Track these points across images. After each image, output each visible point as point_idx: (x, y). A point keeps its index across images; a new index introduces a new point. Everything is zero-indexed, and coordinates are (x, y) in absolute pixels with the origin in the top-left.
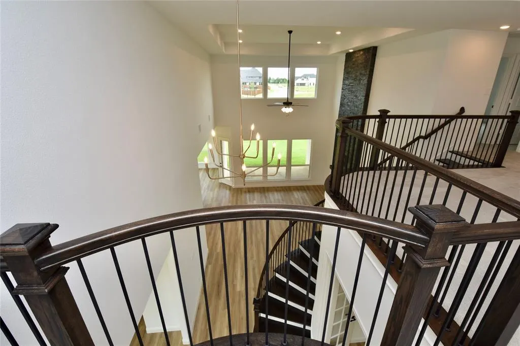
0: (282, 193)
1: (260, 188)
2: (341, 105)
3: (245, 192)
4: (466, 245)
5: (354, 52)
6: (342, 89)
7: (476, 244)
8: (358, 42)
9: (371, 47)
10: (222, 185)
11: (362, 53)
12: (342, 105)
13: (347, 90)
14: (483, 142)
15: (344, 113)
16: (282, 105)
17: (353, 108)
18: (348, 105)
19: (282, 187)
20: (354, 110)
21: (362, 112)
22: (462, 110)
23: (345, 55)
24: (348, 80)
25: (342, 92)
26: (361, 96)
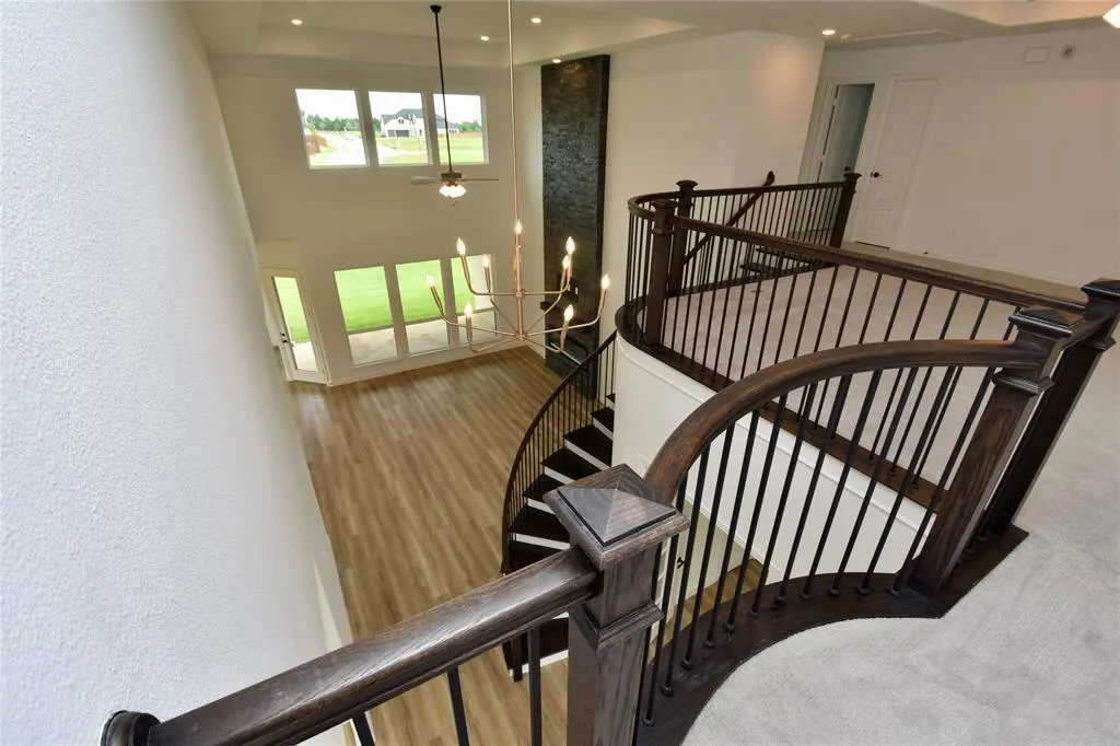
0: (451, 377)
1: (397, 375)
2: (545, 175)
3: (365, 391)
4: (854, 376)
5: (562, 65)
6: (544, 143)
7: (872, 373)
8: (574, 45)
9: (599, 56)
10: (298, 387)
11: (578, 67)
12: (547, 177)
13: (555, 145)
15: (554, 193)
16: (439, 181)
17: (574, 181)
18: (563, 177)
19: (444, 365)
20: (578, 185)
21: (596, 190)
22: (771, 176)
23: (540, 68)
24: (555, 124)
25: (545, 150)
26: (590, 157)
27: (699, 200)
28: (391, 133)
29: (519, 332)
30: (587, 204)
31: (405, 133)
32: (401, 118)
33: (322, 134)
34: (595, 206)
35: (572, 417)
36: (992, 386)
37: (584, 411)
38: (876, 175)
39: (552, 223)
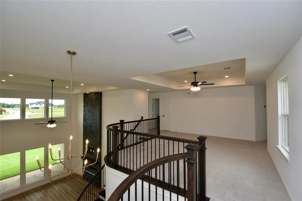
5: (90, 93)
6: (84, 111)
9: (99, 92)
12: (85, 120)
13: (87, 112)
14: (150, 128)
15: (87, 124)
16: (47, 123)
17: (93, 120)
18: (89, 119)
21: (99, 122)
22: (142, 117)
23: (83, 94)
24: (87, 107)
25: (84, 113)
26: (97, 114)
27: (125, 124)
28: (32, 108)
29: (69, 170)
30: (97, 126)
31: (38, 108)
32: (37, 104)
33: (4, 109)
34: (99, 127)
35: (92, 196)
36: (186, 163)
37: (96, 193)
38: (164, 116)
39: (86, 132)
